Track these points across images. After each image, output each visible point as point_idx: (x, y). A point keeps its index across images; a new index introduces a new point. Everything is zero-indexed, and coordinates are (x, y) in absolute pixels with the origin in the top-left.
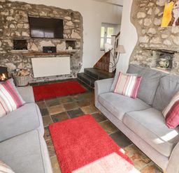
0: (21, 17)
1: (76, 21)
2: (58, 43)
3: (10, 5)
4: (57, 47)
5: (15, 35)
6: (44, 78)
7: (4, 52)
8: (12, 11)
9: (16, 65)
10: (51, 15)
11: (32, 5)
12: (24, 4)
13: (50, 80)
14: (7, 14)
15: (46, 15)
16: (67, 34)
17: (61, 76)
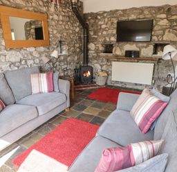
0: (112, 23)
1: (174, 17)
2: (143, 47)
3: (105, 15)
4: (142, 51)
5: (105, 40)
6: (122, 83)
7: (95, 55)
8: (106, 20)
9: (101, 66)
10: (141, 16)
11: (123, 11)
12: (117, 11)
13: (127, 86)
14: (103, 23)
15: (135, 18)
16: (157, 36)
17: (141, 85)
